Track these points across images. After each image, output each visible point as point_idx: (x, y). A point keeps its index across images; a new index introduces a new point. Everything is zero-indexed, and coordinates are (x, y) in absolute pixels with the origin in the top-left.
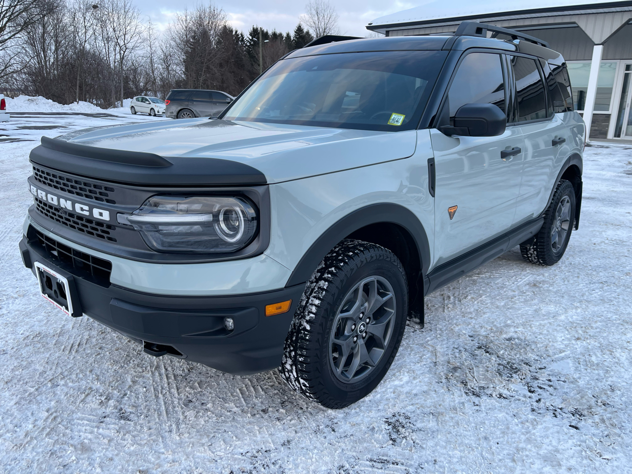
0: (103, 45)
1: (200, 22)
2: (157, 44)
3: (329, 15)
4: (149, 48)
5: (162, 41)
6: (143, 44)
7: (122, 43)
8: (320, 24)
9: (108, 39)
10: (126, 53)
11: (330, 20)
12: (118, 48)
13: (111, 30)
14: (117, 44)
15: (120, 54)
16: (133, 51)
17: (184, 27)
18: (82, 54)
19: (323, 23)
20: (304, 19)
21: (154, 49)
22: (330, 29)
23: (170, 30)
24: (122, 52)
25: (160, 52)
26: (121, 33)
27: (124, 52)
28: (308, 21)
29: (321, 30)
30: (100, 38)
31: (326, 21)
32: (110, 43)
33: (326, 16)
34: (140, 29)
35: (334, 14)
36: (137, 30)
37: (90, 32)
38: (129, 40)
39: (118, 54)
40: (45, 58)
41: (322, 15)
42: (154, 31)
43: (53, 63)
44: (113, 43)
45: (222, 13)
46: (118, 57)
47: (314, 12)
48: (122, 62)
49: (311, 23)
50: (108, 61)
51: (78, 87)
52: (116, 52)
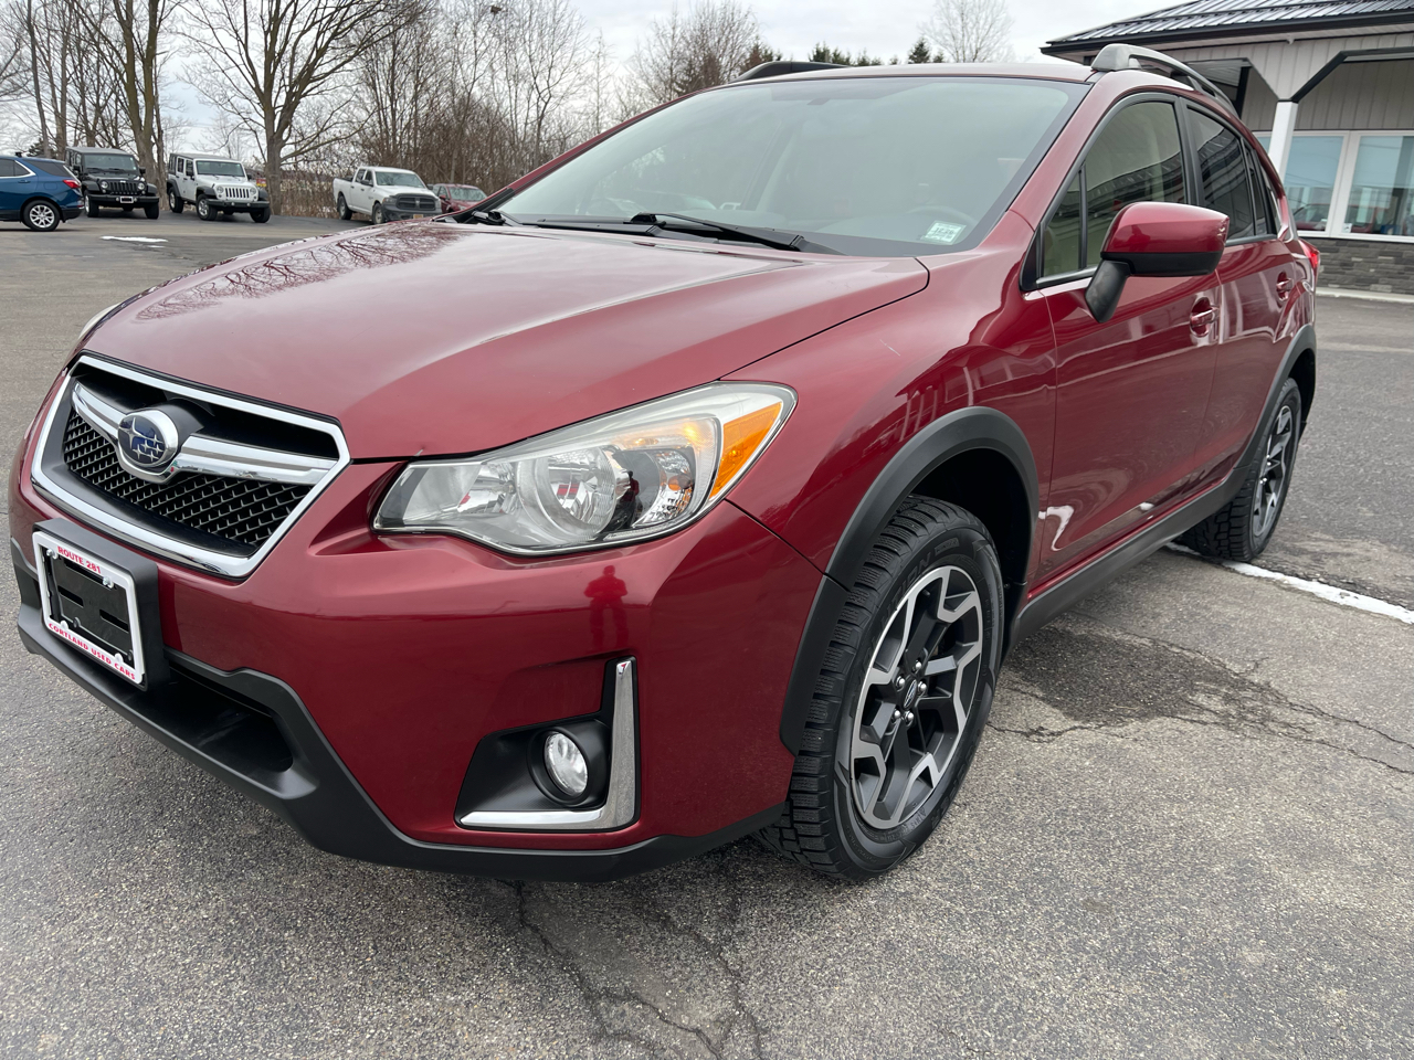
0: (507, 88)
1: (701, 39)
2: (611, 87)
3: (989, 19)
4: (595, 95)
5: (621, 80)
6: (583, 87)
7: (543, 85)
8: (966, 39)
9: (516, 78)
10: (548, 105)
11: (992, 29)
12: (534, 96)
13: (525, 58)
14: (534, 87)
15: (538, 106)
16: (563, 101)
17: (668, 50)
18: (466, 106)
19: (974, 37)
20: (931, 28)
21: (603, 96)
22: (989, 50)
23: (638, 57)
24: (542, 104)
25: (614, 103)
26: (543, 66)
27: (546, 103)
28: (940, 34)
29: (967, 52)
30: (501, 75)
31: (982, 33)
32: (520, 85)
33: (982, 22)
34: (582, 56)
35: (1003, 16)
36: (575, 59)
37: (483, 65)
38: (557, 79)
39: (535, 107)
40: (394, 115)
41: (973, 17)
42: (608, 61)
43: (409, 123)
44: (527, 86)
45: (750, 19)
46: (533, 114)
47: (955, 13)
48: (540, 124)
49: (947, 38)
50: (514, 122)
51: (453, 173)
52: (531, 104)
